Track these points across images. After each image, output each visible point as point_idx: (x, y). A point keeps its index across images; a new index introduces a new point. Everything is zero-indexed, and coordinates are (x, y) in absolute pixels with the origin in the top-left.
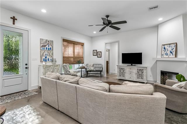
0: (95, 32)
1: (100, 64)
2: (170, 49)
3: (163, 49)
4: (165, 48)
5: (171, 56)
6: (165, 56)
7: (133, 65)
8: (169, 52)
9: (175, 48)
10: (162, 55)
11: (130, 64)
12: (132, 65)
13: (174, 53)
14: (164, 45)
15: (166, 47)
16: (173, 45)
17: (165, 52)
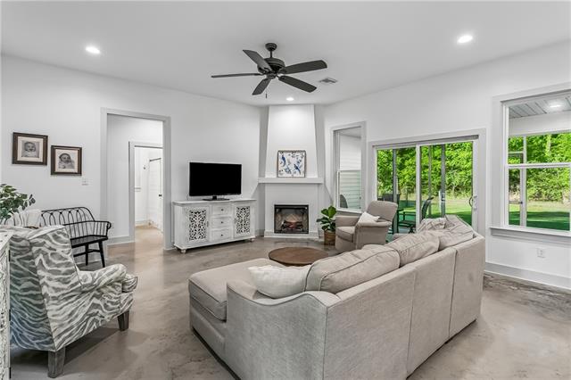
0: (93, 50)
1: (78, 209)
2: (294, 161)
3: (280, 160)
4: (283, 158)
5: (297, 175)
6: (285, 174)
7: (218, 197)
8: (292, 168)
9: (303, 160)
10: (278, 172)
11: (211, 197)
12: (215, 198)
13: (302, 169)
14: (282, 152)
15: (286, 155)
16: (299, 154)
17: (285, 167)
